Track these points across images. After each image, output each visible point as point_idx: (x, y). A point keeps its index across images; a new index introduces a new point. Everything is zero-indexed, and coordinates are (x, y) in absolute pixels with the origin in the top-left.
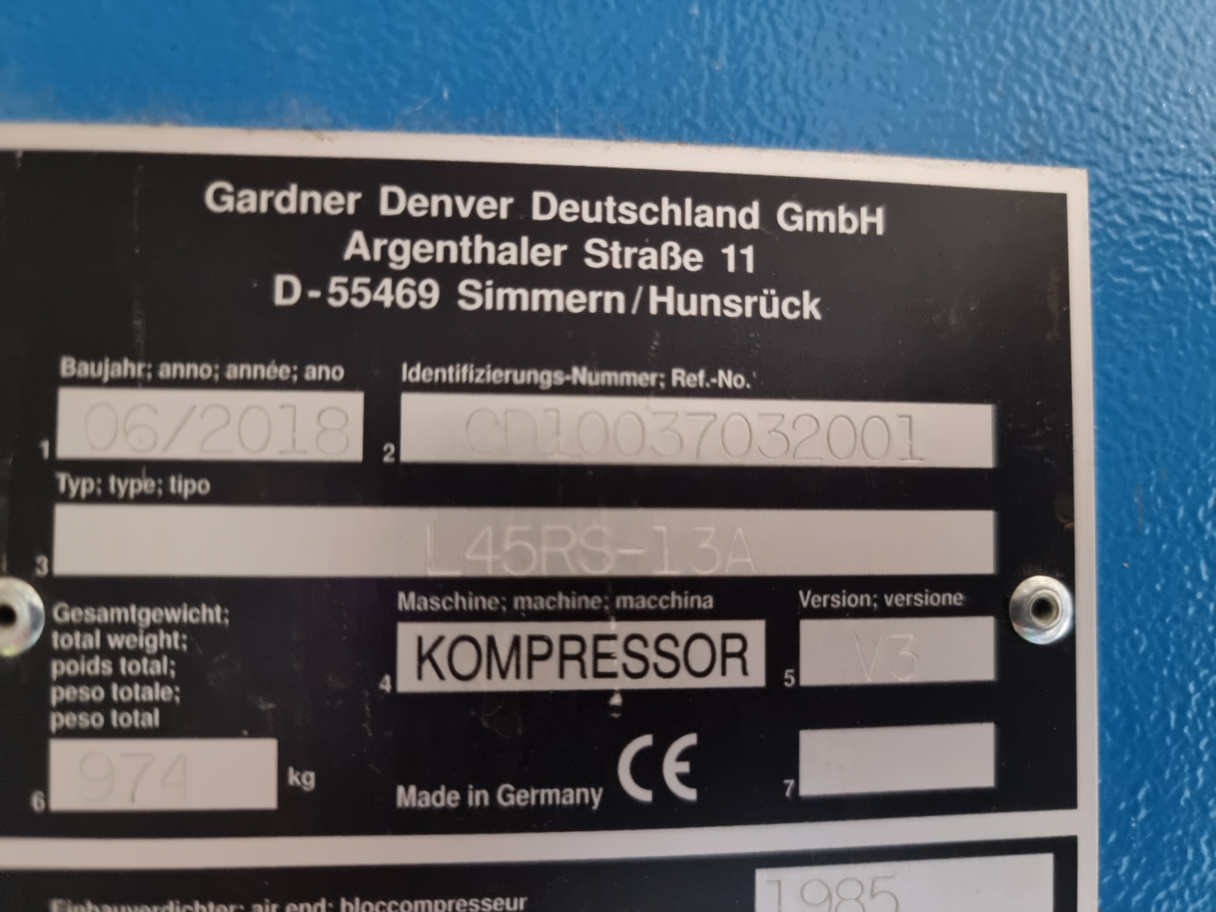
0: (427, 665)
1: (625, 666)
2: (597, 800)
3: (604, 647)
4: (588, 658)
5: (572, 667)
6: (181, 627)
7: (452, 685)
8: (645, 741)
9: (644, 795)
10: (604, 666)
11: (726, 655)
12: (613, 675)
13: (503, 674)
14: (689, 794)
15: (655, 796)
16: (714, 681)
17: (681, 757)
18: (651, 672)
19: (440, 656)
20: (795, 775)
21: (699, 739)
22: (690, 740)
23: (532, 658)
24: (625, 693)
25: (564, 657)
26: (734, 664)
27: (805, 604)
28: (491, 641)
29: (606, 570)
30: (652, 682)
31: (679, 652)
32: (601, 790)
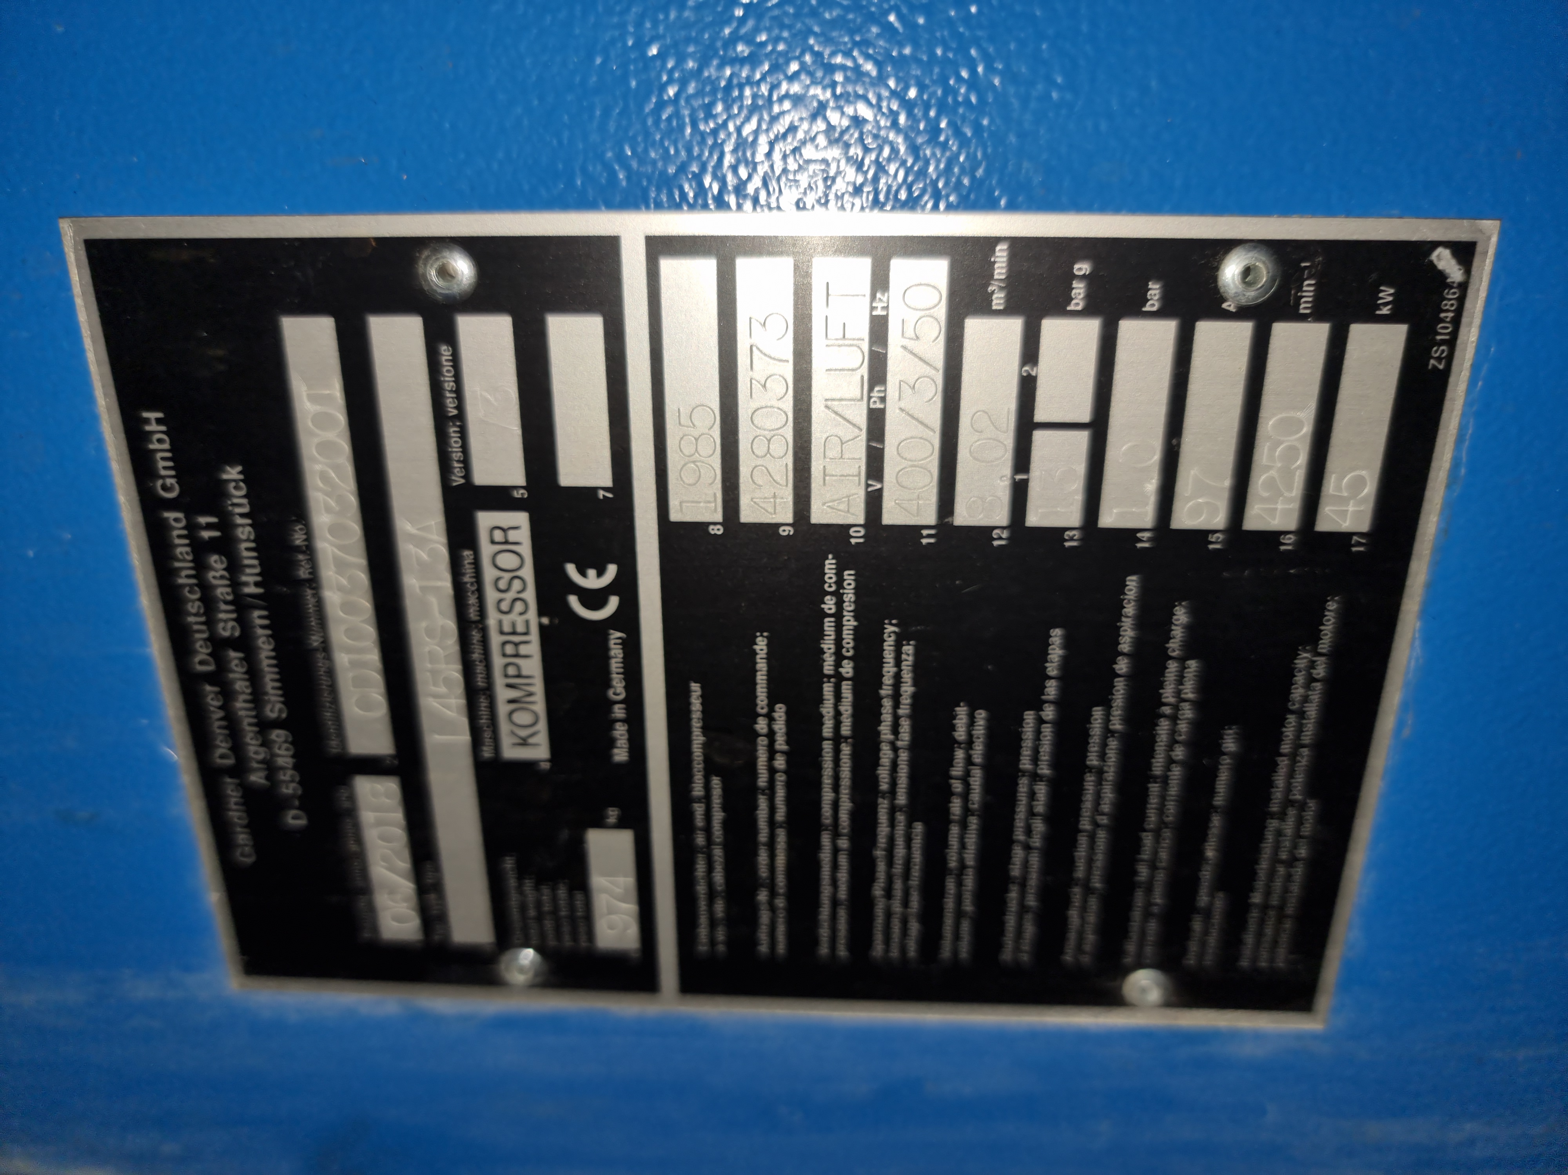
0: (531, 741)
1: (521, 614)
2: (619, 634)
3: (507, 628)
4: (516, 639)
5: (523, 649)
6: (520, 878)
7: (542, 726)
8: (573, 601)
9: (614, 602)
10: (520, 628)
11: (506, 542)
12: (527, 623)
13: (531, 694)
14: (612, 570)
15: (614, 594)
16: (526, 549)
17: (583, 574)
18: (522, 596)
19: (523, 733)
20: (593, 490)
21: (571, 561)
22: (571, 569)
23: (519, 676)
24: (541, 613)
25: (517, 655)
26: (513, 536)
27: (462, 481)
28: (511, 701)
29: (451, 625)
30: (530, 595)
31: (507, 576)
32: (612, 631)
